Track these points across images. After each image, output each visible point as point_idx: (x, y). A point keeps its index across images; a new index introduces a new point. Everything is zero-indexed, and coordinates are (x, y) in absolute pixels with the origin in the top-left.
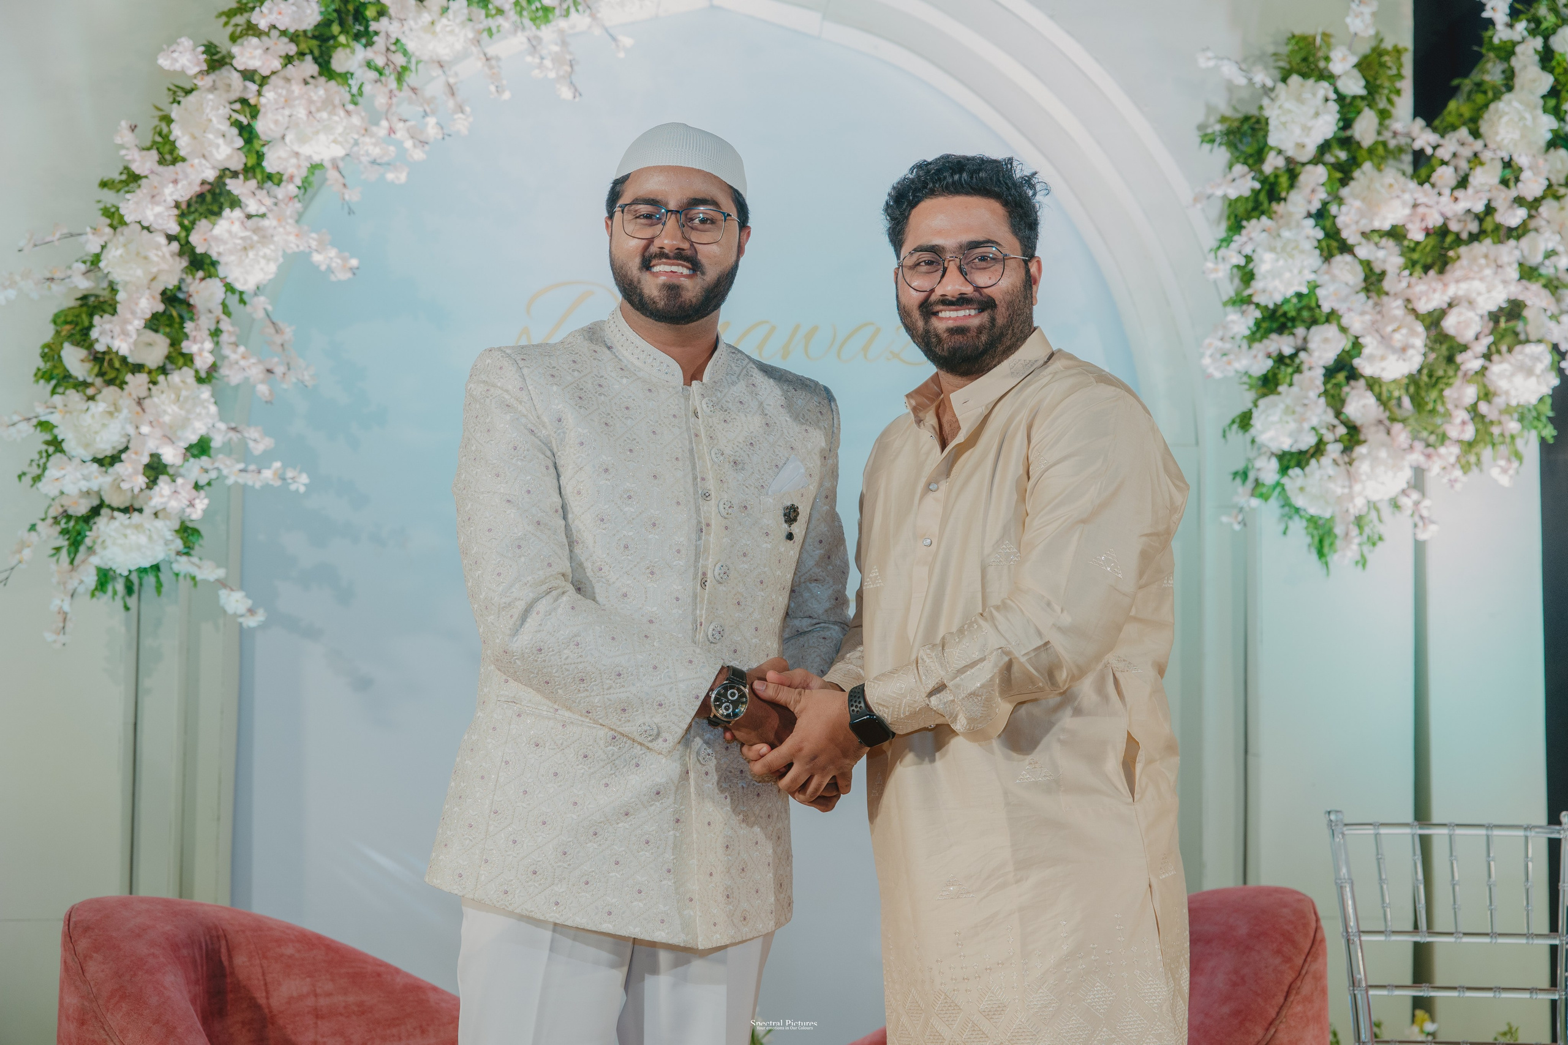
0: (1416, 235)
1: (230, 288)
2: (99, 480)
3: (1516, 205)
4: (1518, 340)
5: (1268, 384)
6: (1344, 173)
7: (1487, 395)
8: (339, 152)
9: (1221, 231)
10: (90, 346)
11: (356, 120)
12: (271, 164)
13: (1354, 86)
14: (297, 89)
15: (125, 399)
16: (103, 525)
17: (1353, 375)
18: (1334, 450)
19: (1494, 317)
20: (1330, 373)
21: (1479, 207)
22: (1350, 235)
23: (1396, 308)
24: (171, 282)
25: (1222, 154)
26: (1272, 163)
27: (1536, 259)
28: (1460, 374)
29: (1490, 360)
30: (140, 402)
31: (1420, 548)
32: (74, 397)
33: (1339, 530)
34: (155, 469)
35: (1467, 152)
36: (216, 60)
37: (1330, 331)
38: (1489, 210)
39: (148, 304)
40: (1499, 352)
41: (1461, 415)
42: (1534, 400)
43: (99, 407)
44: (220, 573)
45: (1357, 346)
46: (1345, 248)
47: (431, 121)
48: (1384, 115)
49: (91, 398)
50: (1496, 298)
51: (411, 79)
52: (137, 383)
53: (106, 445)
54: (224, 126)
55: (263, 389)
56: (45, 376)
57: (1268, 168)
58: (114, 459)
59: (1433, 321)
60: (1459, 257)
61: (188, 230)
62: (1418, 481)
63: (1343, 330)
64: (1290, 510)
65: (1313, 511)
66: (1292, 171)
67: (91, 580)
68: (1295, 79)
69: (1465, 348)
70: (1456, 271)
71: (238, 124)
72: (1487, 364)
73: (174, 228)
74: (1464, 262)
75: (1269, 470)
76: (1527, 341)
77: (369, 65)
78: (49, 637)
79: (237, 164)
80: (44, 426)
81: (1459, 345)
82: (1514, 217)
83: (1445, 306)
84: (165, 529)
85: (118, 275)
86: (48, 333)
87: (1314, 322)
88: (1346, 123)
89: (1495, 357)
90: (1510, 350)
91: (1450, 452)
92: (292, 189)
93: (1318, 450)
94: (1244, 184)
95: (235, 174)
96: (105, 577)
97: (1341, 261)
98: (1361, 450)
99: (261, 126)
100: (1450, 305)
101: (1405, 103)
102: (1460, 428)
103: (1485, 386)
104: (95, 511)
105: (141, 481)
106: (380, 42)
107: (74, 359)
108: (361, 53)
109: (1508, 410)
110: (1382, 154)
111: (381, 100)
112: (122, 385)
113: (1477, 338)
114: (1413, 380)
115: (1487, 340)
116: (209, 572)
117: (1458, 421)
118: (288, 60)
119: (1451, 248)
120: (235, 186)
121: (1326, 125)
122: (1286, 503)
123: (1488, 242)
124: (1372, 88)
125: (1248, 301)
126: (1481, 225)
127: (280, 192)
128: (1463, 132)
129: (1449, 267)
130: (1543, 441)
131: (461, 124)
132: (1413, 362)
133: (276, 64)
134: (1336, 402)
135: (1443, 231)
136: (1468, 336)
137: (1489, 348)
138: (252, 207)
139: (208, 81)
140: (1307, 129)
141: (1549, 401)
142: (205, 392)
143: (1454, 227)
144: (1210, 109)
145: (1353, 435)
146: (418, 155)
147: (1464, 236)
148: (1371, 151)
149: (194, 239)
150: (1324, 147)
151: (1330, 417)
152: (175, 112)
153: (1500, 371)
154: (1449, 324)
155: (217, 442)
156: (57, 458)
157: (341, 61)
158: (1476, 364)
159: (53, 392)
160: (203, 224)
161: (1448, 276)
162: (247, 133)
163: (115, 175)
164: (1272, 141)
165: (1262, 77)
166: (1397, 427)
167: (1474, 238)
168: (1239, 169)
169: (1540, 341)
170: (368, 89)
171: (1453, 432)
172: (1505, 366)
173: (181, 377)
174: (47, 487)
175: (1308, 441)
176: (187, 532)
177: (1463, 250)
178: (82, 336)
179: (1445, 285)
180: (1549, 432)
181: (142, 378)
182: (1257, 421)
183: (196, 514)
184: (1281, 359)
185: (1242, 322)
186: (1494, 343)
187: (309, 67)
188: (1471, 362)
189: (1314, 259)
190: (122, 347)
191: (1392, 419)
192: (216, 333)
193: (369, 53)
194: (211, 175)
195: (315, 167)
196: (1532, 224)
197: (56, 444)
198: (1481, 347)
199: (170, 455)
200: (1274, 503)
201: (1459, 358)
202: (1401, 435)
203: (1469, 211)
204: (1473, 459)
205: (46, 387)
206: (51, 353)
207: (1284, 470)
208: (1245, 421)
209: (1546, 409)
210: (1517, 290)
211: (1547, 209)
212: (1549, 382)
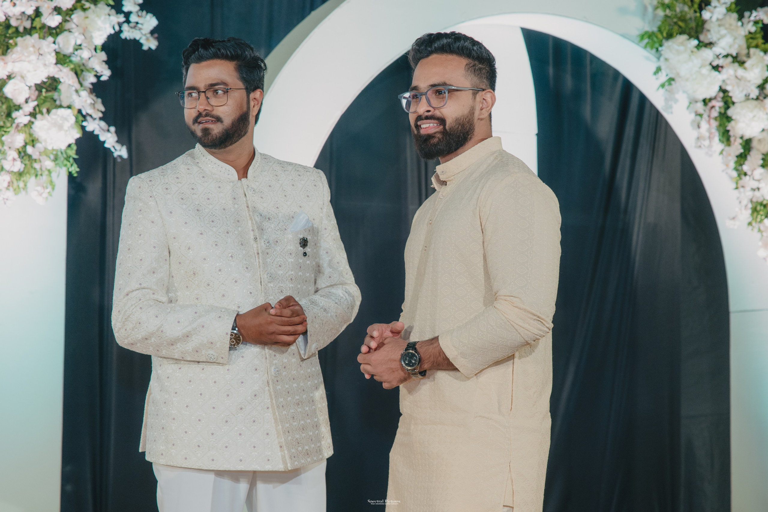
3: (55, 13)
4: (55, 104)
7: (33, 142)
19: (39, 87)
21: (31, 11)
27: (69, 50)
28: (14, 125)
29: (35, 118)
38: (38, 13)
40: (41, 112)
41: (12, 155)
42: (63, 147)
50: (41, 77)
60: (16, 44)
69: (18, 108)
70: (13, 54)
72: (33, 120)
74: (18, 49)
76: (61, 106)
81: (15, 106)
82: (54, 21)
83: (5, 77)
89: (39, 116)
90: (48, 111)
91: (3, 180)
100: (9, 77)
102: (12, 163)
103: (31, 135)
109: (45, 152)
113: (27, 101)
115: (32, 104)
117: (10, 158)
119: (11, 38)
123: (36, 36)
126: (32, 23)
129: (9, 51)
130: (70, 175)
135: (6, 25)
136: (19, 99)
137: (34, 109)
141: (75, 147)
143: (13, 23)
147: (21, 29)
153: (41, 125)
154: (9, 90)
158: (25, 120)
161: (9, 57)
167: (28, 32)
169: (69, 107)
171: (7, 165)
172: (44, 122)
177: (19, 40)
179: (6, 63)
180: (75, 169)
186: (38, 105)
188: (21, 117)
196: (67, 26)
198: (29, 108)
201: (15, 114)
203: (23, 13)
204: (21, 184)
209: (72, 153)
210: (54, 71)
211: (76, 17)
212: (77, 134)
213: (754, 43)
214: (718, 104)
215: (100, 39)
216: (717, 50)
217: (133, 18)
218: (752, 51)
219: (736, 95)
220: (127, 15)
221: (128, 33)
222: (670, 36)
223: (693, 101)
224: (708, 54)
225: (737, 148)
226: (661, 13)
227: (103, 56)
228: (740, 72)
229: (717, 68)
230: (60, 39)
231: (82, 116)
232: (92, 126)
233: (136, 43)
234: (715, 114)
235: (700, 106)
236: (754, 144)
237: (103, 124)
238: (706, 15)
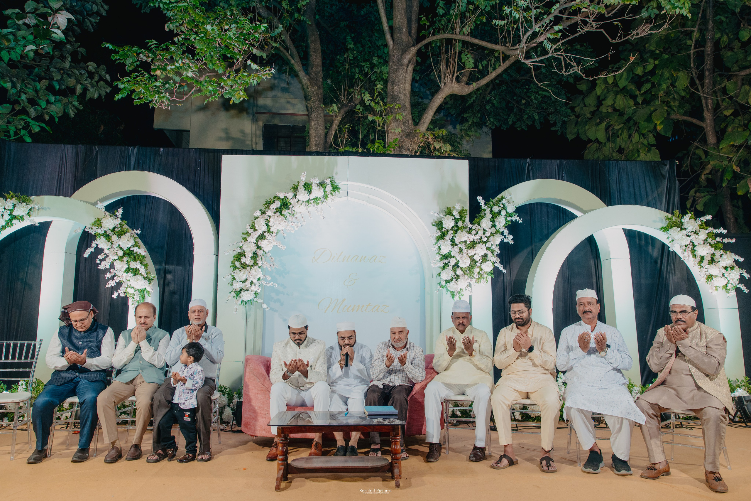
0: (469, 242)
1: (264, 251)
2: (241, 285)
3: (485, 237)
4: (487, 260)
5: (444, 268)
6: (456, 232)
7: (482, 270)
8: (283, 228)
9: (436, 241)
10: (240, 262)
11: (286, 223)
12: (271, 230)
13: (458, 217)
14: (276, 218)
15: (247, 272)
16: (242, 292)
17: (458, 267)
18: (454, 280)
19: (483, 256)
20: (454, 266)
21: (479, 238)
22: (457, 242)
23: (465, 255)
24: (254, 251)
25: (436, 228)
26: (444, 230)
27: (490, 246)
28: (476, 266)
30: (249, 272)
31: (470, 297)
32: (237, 271)
33: (455, 294)
34: (252, 283)
35: (477, 228)
36: (263, 213)
37: (454, 259)
38: (481, 238)
39: (251, 255)
40: (483, 263)
41: (476, 274)
42: (489, 271)
43: (242, 272)
44: (262, 301)
45: (458, 261)
46: (456, 245)
47: (299, 223)
48: (463, 221)
49: (240, 271)
50: (483, 254)
51: (295, 215)
52: (249, 268)
53: (243, 279)
54: (264, 224)
55: (269, 269)
56: (233, 267)
57: (443, 231)
58: (244, 281)
59: (472, 257)
61: (257, 242)
62: (470, 285)
63: (456, 259)
64: (448, 290)
65: (451, 290)
66: (448, 231)
67: (240, 302)
68: (448, 216)
70: (476, 248)
71: (266, 224)
72: (481, 265)
73: (255, 242)
75: (443, 283)
77: (288, 213)
78: (234, 312)
79: (266, 230)
80: (233, 276)
81: (476, 261)
82: (485, 239)
84: (253, 293)
85: (245, 249)
86: (232, 259)
87: (451, 258)
88: (456, 223)
90: (485, 262)
91: (474, 280)
92: (275, 234)
93: (452, 279)
94: (439, 234)
95: (265, 232)
96: (242, 301)
97: (455, 247)
98: (459, 280)
99: (270, 224)
100: (475, 254)
101: (467, 219)
102: (476, 276)
103: (481, 268)
104: (241, 290)
105: (250, 285)
106: (290, 209)
107: (237, 264)
108: (287, 211)
109: (485, 273)
110: (463, 227)
111: (290, 219)
112: (246, 268)
114: (469, 267)
115: (481, 261)
116: (260, 301)
118: (275, 213)
119: (475, 245)
120: (265, 234)
121: (453, 224)
122: (447, 289)
123: (481, 244)
124: (461, 216)
125: (440, 254)
126: (480, 241)
127: (273, 235)
128: (477, 225)
129: (474, 248)
130: (492, 278)
131: (304, 223)
132: (468, 265)
133: (273, 214)
134: (455, 271)
135: (474, 241)
136: (478, 260)
138: (269, 238)
139: (261, 217)
140: (449, 224)
142: (260, 270)
144: (434, 220)
145: (458, 277)
146: (297, 229)
147: (477, 243)
148: (461, 228)
149: (259, 243)
150: (453, 227)
151: (453, 274)
152: (256, 222)
153: (483, 266)
154: (475, 258)
155: (261, 278)
156: (234, 281)
157: (283, 212)
159: (234, 270)
160: (260, 241)
161: (474, 250)
162: (267, 225)
163: (245, 232)
164: (444, 226)
165: (442, 215)
166: (466, 276)
167: (479, 243)
168: (438, 231)
169: (491, 261)
170: (288, 217)
171: (475, 276)
173: (256, 267)
174: (233, 287)
175: (449, 278)
176: (256, 294)
177: (477, 245)
178: (239, 260)
180: (493, 276)
181: (249, 267)
182: (441, 274)
183: (259, 291)
184: (446, 263)
185: (438, 258)
187: (278, 214)
188: (478, 264)
189: (450, 247)
190: (247, 263)
191: (465, 274)
192: (262, 259)
193: (288, 211)
194: (261, 233)
195: (278, 230)
196: (489, 240)
197: (234, 279)
198: (480, 262)
199: (255, 281)
200: (445, 289)
201: (476, 264)
202: (466, 277)
204: (479, 281)
205: (232, 269)
206: (233, 262)
207: (446, 283)
208: (439, 274)
209: (492, 272)
210: (486, 252)
211: (492, 238)
212: (492, 268)
213: (702, 227)
214: (691, 246)
215: (498, 242)
216: (688, 230)
217: (507, 237)
218: (701, 230)
219: (696, 243)
220: (505, 236)
221: (505, 240)
222: (671, 227)
223: (681, 246)
224: (684, 232)
225: (698, 259)
226: (668, 221)
227: (498, 247)
228: (697, 236)
229: (688, 236)
230: (487, 244)
231: (494, 263)
232: (496, 265)
233: (508, 243)
234: (690, 249)
235: (684, 248)
236: (705, 258)
237: (500, 264)
238: (683, 220)
